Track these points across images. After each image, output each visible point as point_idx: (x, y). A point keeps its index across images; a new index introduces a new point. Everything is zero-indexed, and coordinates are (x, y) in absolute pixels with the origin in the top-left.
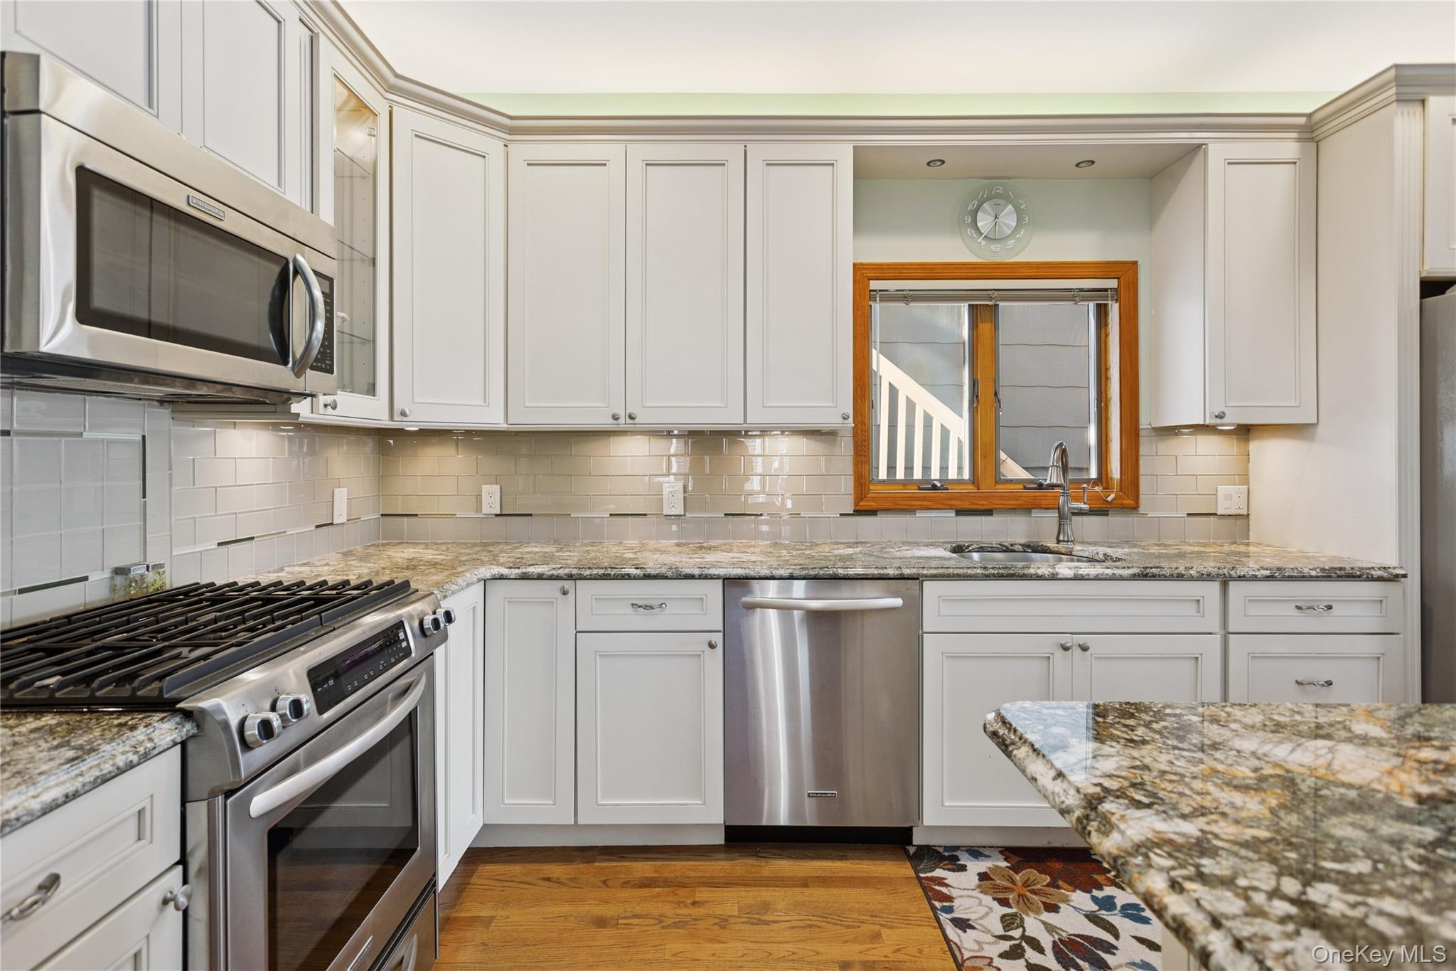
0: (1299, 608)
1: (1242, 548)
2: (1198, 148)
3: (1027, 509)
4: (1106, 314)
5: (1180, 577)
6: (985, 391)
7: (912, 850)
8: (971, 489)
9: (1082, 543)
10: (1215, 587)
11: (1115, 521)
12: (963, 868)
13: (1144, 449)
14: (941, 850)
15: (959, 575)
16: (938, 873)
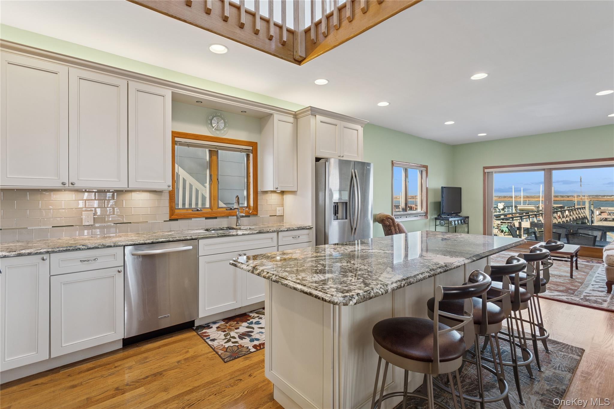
0: (293, 238)
1: (282, 224)
2: (271, 114)
3: (227, 216)
4: (249, 157)
5: (268, 232)
6: (214, 178)
7: (195, 328)
8: (210, 210)
9: (243, 226)
10: (276, 234)
11: (252, 218)
12: (212, 327)
13: (259, 198)
14: (204, 325)
15: (210, 237)
16: (204, 331)
